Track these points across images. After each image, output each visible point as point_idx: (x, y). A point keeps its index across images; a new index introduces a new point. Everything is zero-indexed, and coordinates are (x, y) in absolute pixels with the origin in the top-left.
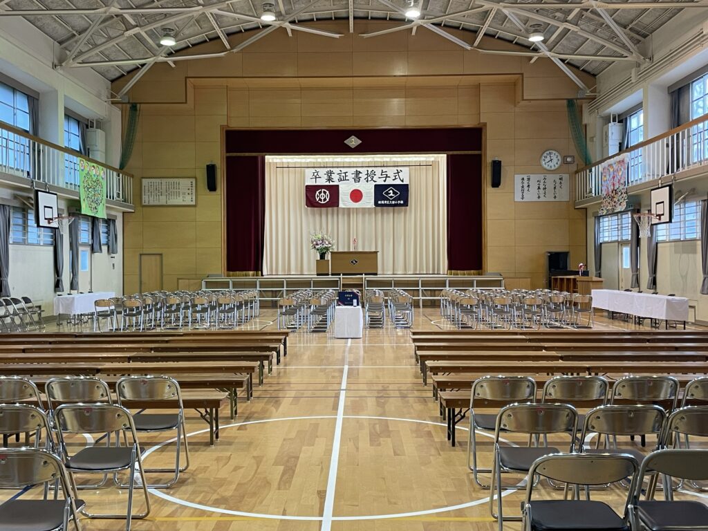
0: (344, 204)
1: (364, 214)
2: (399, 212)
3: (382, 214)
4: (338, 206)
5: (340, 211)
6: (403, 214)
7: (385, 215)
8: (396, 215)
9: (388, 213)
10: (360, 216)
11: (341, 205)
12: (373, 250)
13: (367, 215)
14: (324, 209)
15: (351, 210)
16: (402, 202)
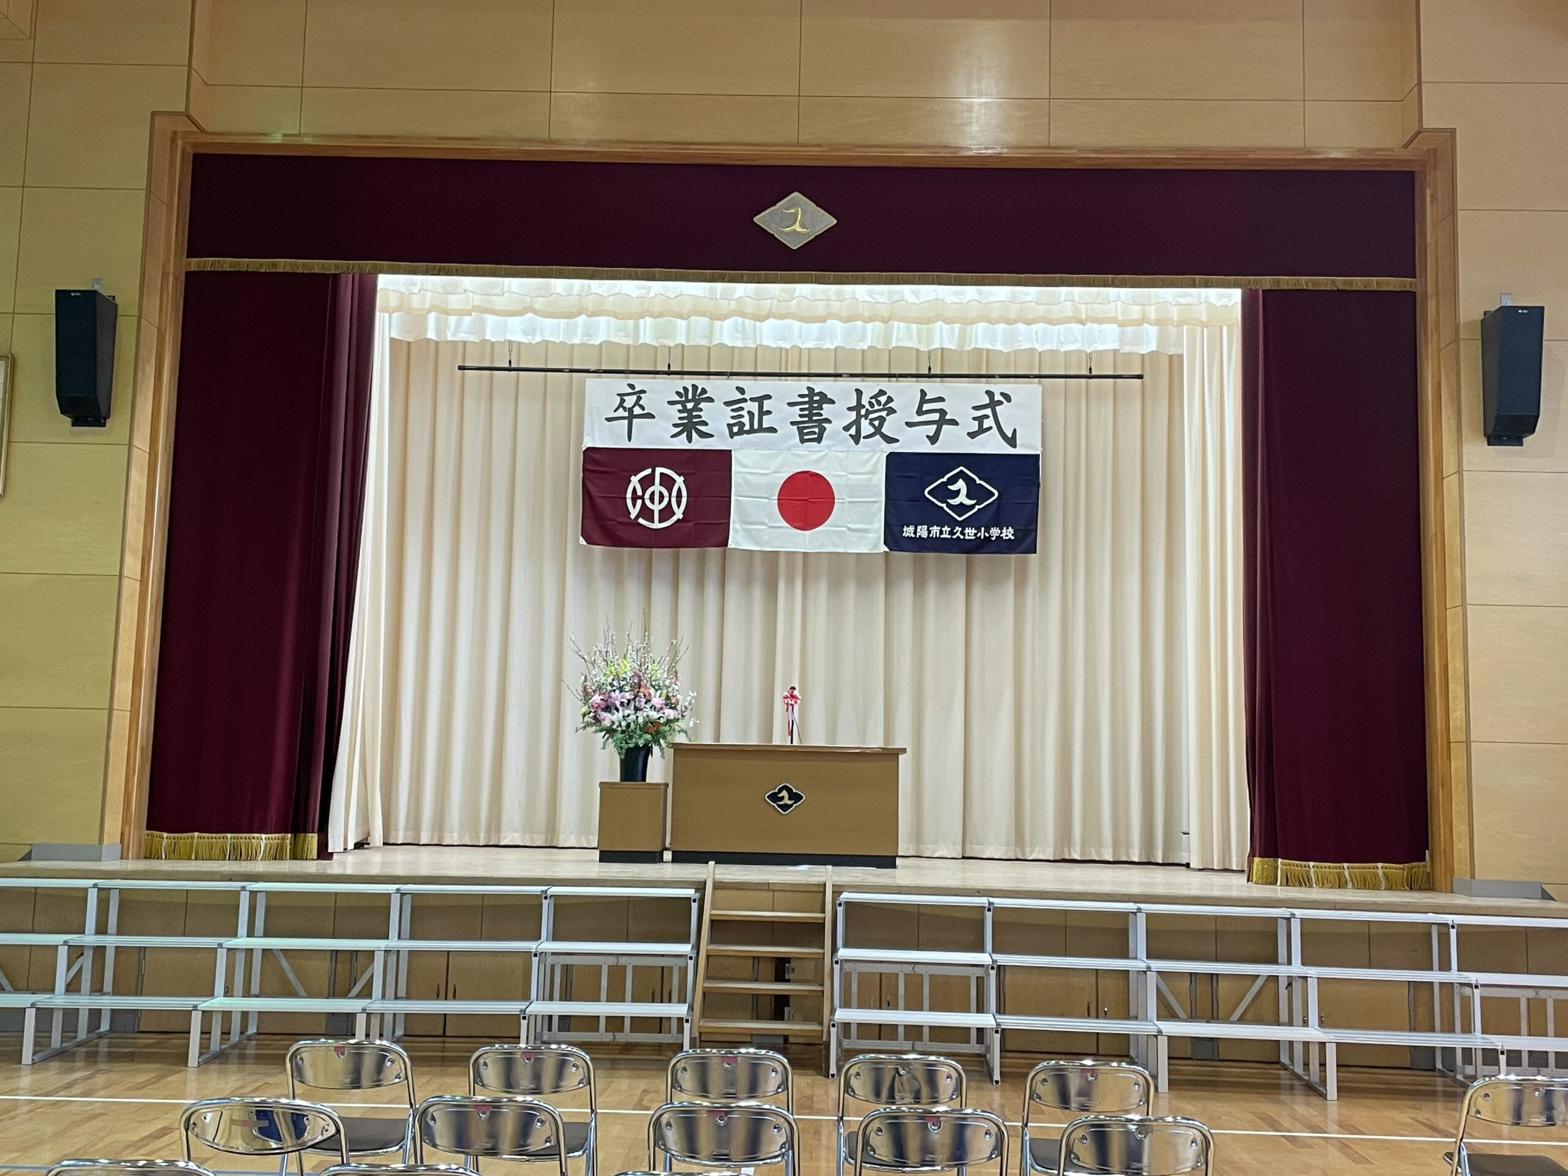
0: (751, 535)
1: (836, 584)
2: (994, 581)
3: (919, 586)
4: (724, 543)
5: (735, 569)
6: (1010, 586)
7: (931, 589)
8: (977, 591)
9: (944, 582)
10: (821, 589)
11: (737, 539)
12: (876, 742)
13: (851, 590)
14: (662, 556)
15: (782, 562)
16: (1008, 533)
